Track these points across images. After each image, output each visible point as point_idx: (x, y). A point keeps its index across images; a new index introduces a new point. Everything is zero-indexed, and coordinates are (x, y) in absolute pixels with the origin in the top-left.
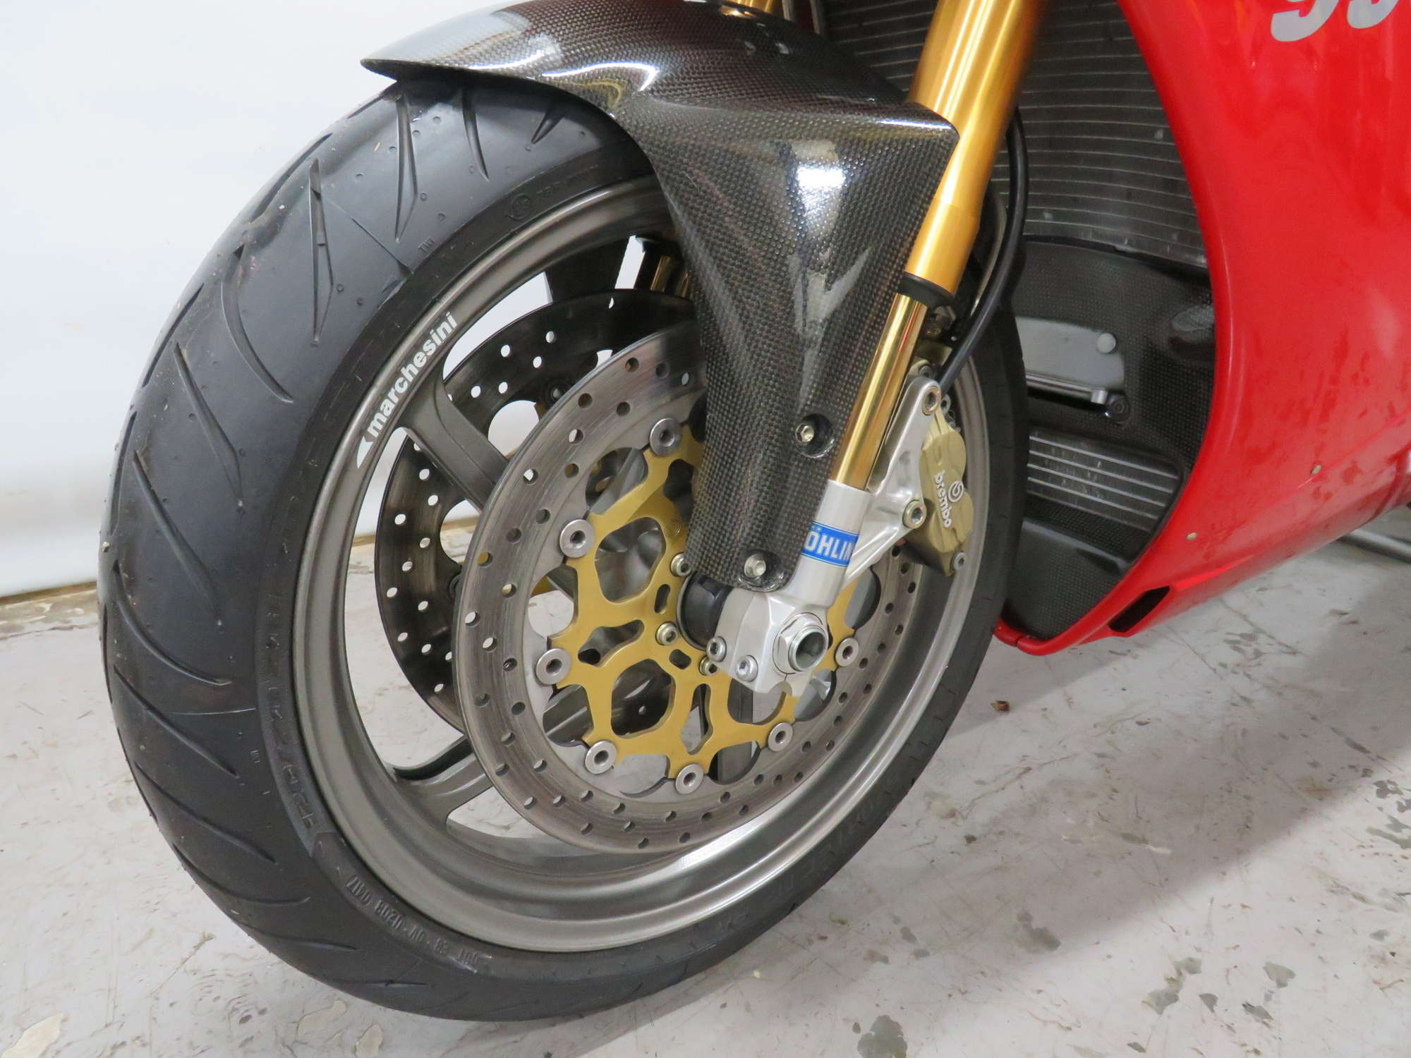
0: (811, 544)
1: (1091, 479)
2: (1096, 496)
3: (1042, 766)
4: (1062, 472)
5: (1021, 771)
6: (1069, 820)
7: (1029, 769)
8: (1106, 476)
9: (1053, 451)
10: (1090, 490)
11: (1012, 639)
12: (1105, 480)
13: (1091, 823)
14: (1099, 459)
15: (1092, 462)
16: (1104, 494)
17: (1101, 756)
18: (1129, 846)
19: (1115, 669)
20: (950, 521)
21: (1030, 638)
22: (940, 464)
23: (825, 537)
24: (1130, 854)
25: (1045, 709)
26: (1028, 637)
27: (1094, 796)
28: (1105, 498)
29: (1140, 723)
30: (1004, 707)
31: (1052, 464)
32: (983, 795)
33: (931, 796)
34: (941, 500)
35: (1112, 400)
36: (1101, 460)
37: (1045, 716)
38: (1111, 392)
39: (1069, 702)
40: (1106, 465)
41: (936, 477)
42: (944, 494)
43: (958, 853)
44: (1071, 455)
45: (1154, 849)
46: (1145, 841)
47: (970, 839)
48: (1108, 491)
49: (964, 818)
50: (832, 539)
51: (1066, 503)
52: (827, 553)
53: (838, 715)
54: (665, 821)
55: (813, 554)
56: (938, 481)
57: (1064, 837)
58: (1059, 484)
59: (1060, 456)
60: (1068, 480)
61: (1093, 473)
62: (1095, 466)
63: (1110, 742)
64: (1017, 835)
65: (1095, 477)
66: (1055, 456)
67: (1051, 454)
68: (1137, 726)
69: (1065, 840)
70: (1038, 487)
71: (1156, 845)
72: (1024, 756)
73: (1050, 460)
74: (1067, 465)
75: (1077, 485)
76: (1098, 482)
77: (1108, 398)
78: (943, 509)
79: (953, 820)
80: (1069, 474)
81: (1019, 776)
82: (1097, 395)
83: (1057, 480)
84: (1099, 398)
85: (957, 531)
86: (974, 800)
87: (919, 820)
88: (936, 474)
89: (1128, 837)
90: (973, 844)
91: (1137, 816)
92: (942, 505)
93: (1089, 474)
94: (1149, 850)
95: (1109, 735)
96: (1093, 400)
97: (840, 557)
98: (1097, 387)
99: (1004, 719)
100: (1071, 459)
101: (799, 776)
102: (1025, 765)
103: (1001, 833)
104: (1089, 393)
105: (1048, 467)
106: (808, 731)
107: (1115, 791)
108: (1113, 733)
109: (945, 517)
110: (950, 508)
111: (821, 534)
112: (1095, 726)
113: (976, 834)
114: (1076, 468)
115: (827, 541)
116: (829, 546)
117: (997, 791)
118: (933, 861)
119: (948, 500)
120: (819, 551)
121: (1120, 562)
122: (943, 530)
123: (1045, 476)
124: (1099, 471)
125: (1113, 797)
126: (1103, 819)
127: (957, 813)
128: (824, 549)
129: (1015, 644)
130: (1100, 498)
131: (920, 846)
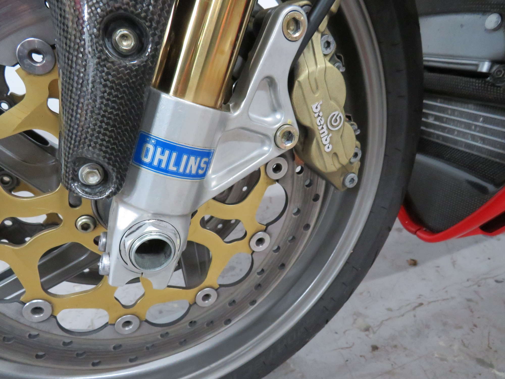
0: (146, 156)
1: (474, 131)
2: (477, 142)
3: (429, 303)
4: (455, 126)
5: (417, 305)
6: (442, 343)
7: (421, 304)
8: (486, 128)
9: (449, 112)
10: (474, 137)
11: (414, 230)
12: (485, 130)
13: (456, 347)
14: (480, 116)
15: (476, 118)
16: (483, 140)
17: (469, 300)
18: (480, 368)
19: (485, 246)
20: (331, 146)
21: (425, 231)
22: (316, 95)
23: (159, 150)
24: (480, 374)
25: (438, 267)
26: (424, 229)
27: (461, 327)
28: (484, 143)
29: (497, 281)
30: (414, 263)
31: (448, 121)
32: (389, 319)
33: (357, 315)
34: (320, 128)
35: (495, 68)
36: (483, 116)
37: (437, 271)
38: (494, 62)
39: (454, 263)
40: (486, 120)
41: (314, 107)
42: (322, 122)
43: (364, 357)
44: (462, 114)
45: (497, 373)
46: (491, 366)
47: (375, 348)
48: (487, 139)
49: (374, 333)
50: (167, 152)
51: (456, 147)
52: (163, 166)
53: (258, 283)
54: (112, 350)
55: (150, 165)
56: (315, 110)
57: (436, 355)
58: (452, 134)
59: (454, 115)
60: (459, 131)
61: (476, 126)
62: (478, 121)
63: (476, 292)
64: (405, 349)
65: (478, 129)
66: (451, 115)
67: (448, 114)
68: (495, 283)
69: (436, 357)
70: (438, 136)
71: (499, 370)
72: (420, 295)
73: (447, 118)
74: (458, 121)
75: (464, 135)
76: (479, 132)
77: (491, 68)
78: (322, 136)
79: (367, 333)
80: (459, 127)
81: (414, 309)
82: (483, 65)
83: (451, 131)
84: (485, 67)
85: (339, 155)
86: (383, 321)
87: (346, 330)
88: (314, 103)
89: (481, 362)
90: (376, 353)
91: (489, 347)
92: (321, 132)
93: (473, 127)
94: (495, 374)
95: (476, 287)
96: (479, 70)
97: (181, 170)
98: (483, 59)
99: (413, 270)
100: (461, 117)
101: (228, 321)
102: (420, 301)
103: (395, 346)
104: (477, 65)
105: (446, 123)
106: (232, 294)
107: (475, 326)
108: (479, 286)
109: (325, 143)
110: (330, 135)
111: (155, 146)
112: (468, 280)
113: (379, 346)
114: (465, 123)
115: (163, 153)
116: (165, 158)
117: (399, 317)
118: (347, 361)
119: (328, 128)
120: (155, 163)
121: (490, 187)
122: (324, 154)
123: (443, 129)
124: (481, 124)
125: (473, 330)
126: (464, 345)
127: (370, 329)
128: (160, 161)
129: (415, 233)
130: (480, 143)
131: (342, 349)
